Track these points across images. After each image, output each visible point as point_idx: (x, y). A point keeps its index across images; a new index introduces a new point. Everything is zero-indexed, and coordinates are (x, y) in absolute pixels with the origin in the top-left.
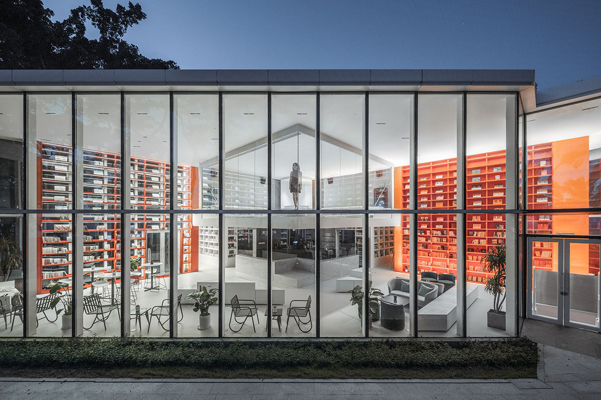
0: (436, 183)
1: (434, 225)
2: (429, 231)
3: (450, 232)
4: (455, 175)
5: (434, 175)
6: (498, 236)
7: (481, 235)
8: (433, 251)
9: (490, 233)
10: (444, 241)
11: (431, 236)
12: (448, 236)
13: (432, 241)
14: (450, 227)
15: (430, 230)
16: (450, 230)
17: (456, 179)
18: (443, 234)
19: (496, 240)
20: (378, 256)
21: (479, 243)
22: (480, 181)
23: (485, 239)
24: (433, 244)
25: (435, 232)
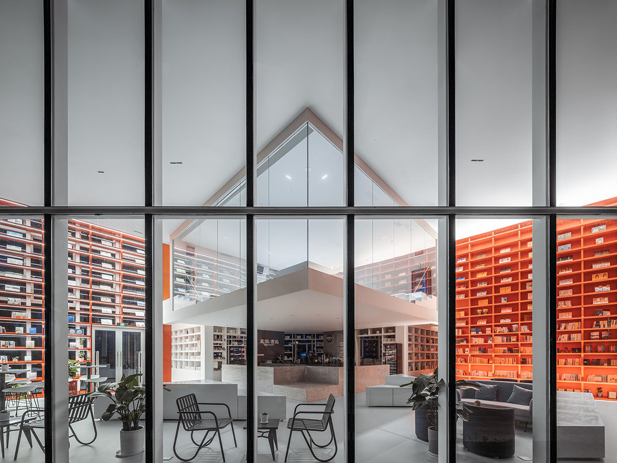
0: (500, 260)
1: (497, 319)
2: (490, 329)
3: (523, 327)
4: (530, 245)
5: (497, 249)
6: (602, 326)
7: (571, 327)
8: (495, 356)
9: (588, 323)
10: (512, 340)
11: (493, 334)
12: (519, 333)
13: (493, 341)
14: (522, 319)
15: (491, 326)
16: (522, 324)
17: (530, 251)
18: (510, 330)
19: (598, 333)
20: (412, 370)
21: (569, 338)
22: (570, 250)
23: (580, 332)
24: (496, 346)
25: (499, 329)
